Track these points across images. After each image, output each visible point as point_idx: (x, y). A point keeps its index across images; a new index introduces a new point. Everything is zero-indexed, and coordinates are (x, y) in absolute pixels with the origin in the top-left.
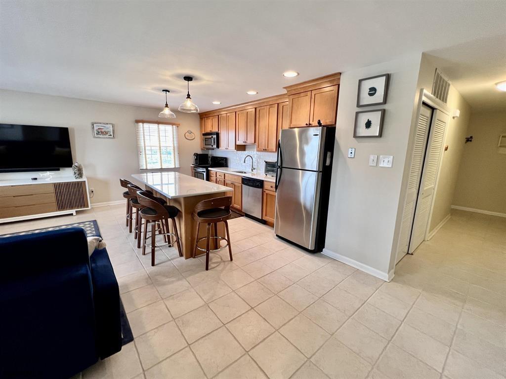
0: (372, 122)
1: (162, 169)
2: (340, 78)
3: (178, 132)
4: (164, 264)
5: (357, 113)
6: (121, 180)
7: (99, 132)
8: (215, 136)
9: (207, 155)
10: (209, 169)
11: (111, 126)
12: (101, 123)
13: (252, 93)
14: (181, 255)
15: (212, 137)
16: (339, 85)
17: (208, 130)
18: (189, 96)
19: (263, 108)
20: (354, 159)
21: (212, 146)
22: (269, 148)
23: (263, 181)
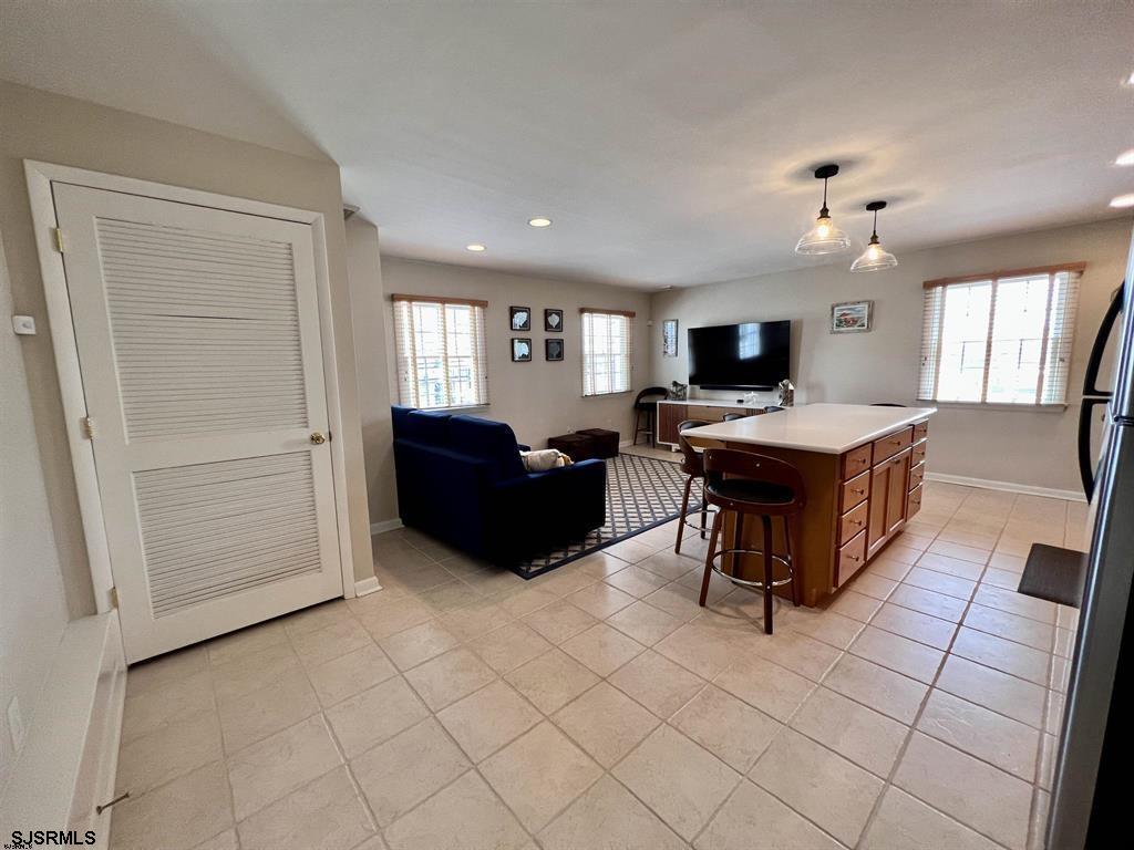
1: (984, 406)
3: (1075, 289)
7: (841, 322)
11: (867, 306)
12: (846, 304)
18: (824, 213)
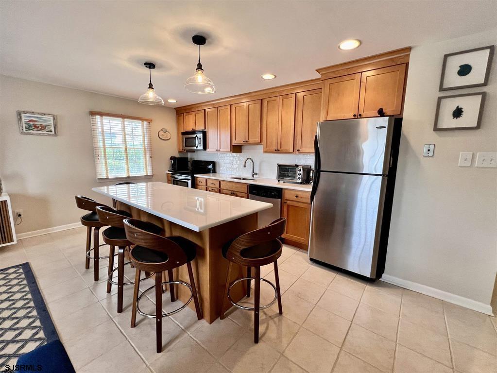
0: (463, 110)
2: (409, 54)
3: (149, 129)
4: (177, 341)
5: (440, 99)
6: (77, 198)
7: (30, 126)
8: (200, 135)
9: (186, 160)
10: (195, 175)
11: (52, 118)
12: (33, 113)
13: (268, 77)
14: (200, 316)
15: (197, 136)
16: (407, 64)
17: (190, 128)
18: (200, 67)
19: (273, 99)
20: (431, 158)
21: (197, 147)
22: (283, 148)
23: (282, 189)
